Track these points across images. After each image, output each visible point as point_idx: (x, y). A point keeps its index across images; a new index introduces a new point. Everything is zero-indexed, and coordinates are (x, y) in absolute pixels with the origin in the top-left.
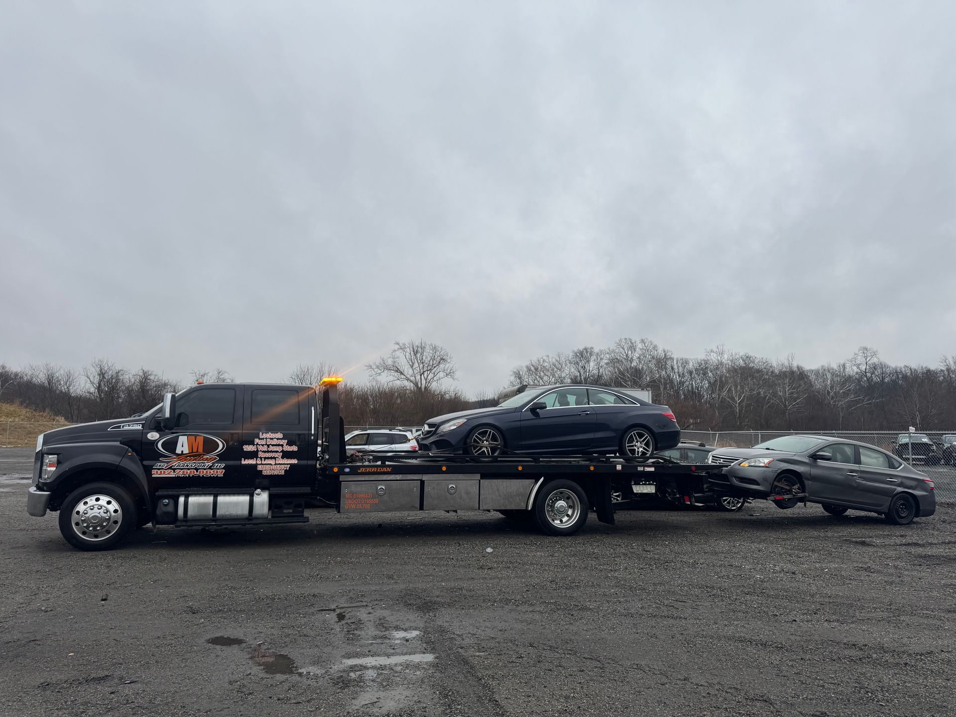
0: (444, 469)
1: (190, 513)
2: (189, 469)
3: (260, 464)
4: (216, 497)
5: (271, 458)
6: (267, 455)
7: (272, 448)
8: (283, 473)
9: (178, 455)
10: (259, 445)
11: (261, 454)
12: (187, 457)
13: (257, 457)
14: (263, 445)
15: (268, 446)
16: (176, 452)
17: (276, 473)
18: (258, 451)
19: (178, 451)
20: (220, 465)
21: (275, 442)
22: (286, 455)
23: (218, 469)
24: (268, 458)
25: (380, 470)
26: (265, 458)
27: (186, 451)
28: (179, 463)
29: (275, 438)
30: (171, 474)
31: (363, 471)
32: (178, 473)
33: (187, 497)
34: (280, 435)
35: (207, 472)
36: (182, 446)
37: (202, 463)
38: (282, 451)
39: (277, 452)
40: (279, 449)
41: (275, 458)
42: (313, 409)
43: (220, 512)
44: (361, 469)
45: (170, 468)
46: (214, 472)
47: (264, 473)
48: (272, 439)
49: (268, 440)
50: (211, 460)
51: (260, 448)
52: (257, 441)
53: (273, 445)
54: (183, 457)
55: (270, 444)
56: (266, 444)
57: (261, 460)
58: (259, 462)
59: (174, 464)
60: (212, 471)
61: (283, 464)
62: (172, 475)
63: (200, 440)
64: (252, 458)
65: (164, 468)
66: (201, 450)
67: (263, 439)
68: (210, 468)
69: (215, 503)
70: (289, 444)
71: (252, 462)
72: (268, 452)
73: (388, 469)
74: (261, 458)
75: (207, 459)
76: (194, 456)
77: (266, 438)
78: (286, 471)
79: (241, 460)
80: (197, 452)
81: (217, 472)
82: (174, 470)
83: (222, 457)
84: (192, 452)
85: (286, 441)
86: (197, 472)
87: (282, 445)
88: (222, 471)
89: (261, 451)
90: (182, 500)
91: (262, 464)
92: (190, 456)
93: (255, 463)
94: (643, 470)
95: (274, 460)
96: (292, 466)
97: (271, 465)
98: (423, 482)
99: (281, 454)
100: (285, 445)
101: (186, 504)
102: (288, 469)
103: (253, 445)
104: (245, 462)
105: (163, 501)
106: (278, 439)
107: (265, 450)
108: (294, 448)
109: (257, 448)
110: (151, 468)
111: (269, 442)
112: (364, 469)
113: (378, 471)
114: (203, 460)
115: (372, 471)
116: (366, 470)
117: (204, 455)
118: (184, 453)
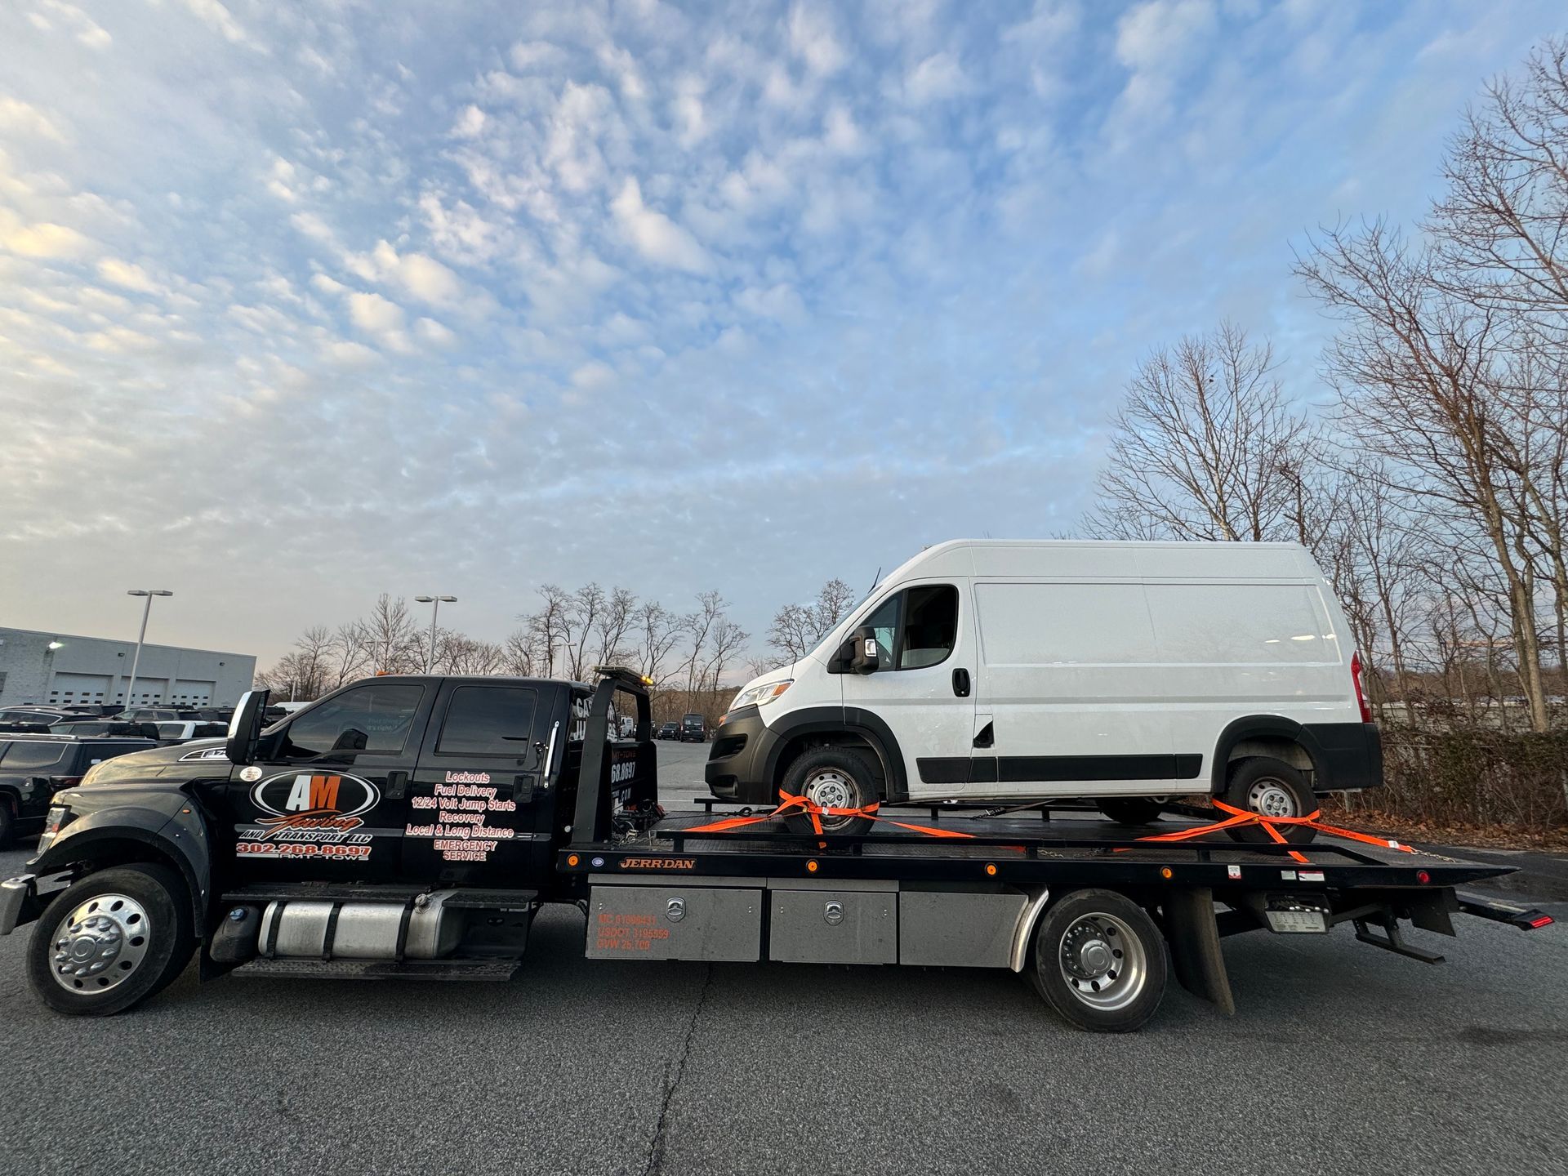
0: (812, 866)
1: (284, 941)
2: (304, 843)
3: (439, 838)
4: (338, 906)
5: (464, 825)
6: (457, 818)
7: (466, 805)
8: (483, 857)
9: (289, 813)
10: (443, 797)
11: (444, 817)
12: (305, 817)
13: (436, 823)
14: (449, 798)
15: (460, 802)
16: (287, 808)
17: (470, 857)
18: (438, 809)
19: (291, 806)
20: (363, 836)
21: (474, 791)
22: (494, 819)
23: (359, 845)
24: (458, 825)
25: (670, 864)
26: (452, 825)
27: (305, 805)
28: (289, 829)
29: (474, 784)
30: (271, 853)
31: (632, 866)
32: (283, 851)
33: (282, 904)
34: (484, 778)
35: (338, 850)
36: (300, 796)
37: (332, 831)
38: (486, 812)
39: (475, 812)
40: (480, 806)
41: (470, 825)
42: (557, 725)
43: (341, 943)
44: (629, 861)
45: (270, 840)
46: (351, 850)
47: (448, 857)
48: (468, 785)
49: (461, 787)
50: (352, 824)
51: (445, 804)
52: (439, 788)
53: (469, 798)
54: (298, 817)
55: (464, 796)
56: (456, 796)
57: (444, 829)
58: (439, 833)
59: (278, 833)
60: (347, 849)
61: (484, 840)
62: (274, 854)
63: (335, 782)
64: (426, 824)
65: (259, 839)
66: (332, 805)
67: (450, 785)
68: (344, 842)
69: (333, 920)
70: (500, 797)
71: (425, 832)
72: (458, 811)
73: (687, 862)
74: (444, 824)
75: (341, 824)
76: (318, 816)
77: (457, 784)
78: (489, 853)
79: (406, 828)
80: (325, 808)
81: (357, 851)
82: (277, 843)
83: (372, 820)
84: (316, 808)
85: (495, 790)
86: (319, 849)
87: (486, 800)
88: (367, 850)
89: (445, 809)
90: (270, 910)
91: (443, 838)
92: (311, 817)
93: (430, 834)
94: (1294, 878)
95: (467, 830)
96: (502, 843)
97: (463, 840)
98: (767, 895)
99: (483, 817)
100: (492, 799)
101: (276, 920)
102: (493, 850)
103: (432, 796)
104: (413, 832)
105: (232, 913)
106: (480, 786)
107: (454, 807)
108: (510, 806)
109: (438, 803)
110: (235, 838)
111: (463, 791)
112: (634, 861)
113: (666, 866)
114: (333, 825)
115: (653, 866)
116: (640, 864)
117: (337, 814)
118: (301, 809)
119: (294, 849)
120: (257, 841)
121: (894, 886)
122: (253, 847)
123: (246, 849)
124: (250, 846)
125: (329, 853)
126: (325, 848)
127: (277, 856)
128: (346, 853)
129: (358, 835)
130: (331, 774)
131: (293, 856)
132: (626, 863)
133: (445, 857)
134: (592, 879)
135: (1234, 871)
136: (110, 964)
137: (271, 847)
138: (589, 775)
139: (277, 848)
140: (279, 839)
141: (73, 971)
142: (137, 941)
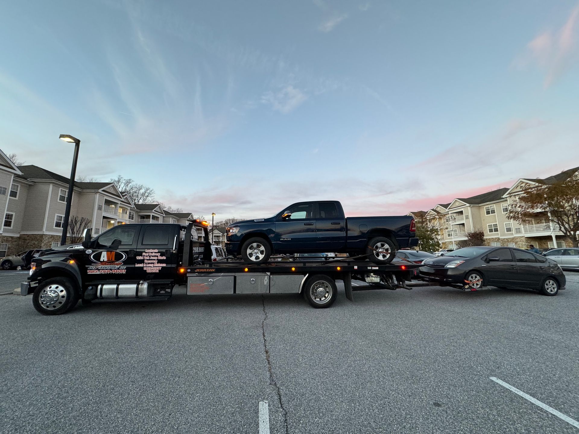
1: (104, 294)
2: (107, 270)
3: (145, 267)
4: (118, 285)
5: (152, 263)
6: (149, 261)
7: (152, 258)
8: (158, 271)
9: (101, 262)
10: (145, 256)
11: (146, 261)
12: (106, 263)
13: (144, 263)
14: (147, 256)
15: (150, 257)
16: (100, 260)
17: (154, 271)
18: (144, 259)
19: (102, 260)
20: (123, 267)
21: (154, 254)
22: (160, 261)
23: (122, 269)
24: (150, 263)
25: (208, 270)
26: (148, 263)
27: (106, 260)
28: (102, 266)
29: (154, 252)
31: (198, 271)
32: (101, 272)
33: (103, 285)
34: (156, 251)
35: (116, 271)
36: (104, 257)
37: (114, 266)
38: (158, 259)
39: (155, 260)
40: (156, 258)
41: (153, 263)
42: (176, 236)
43: (120, 294)
44: (197, 270)
45: (97, 269)
46: (120, 271)
47: (148, 271)
48: (152, 253)
50: (120, 264)
51: (146, 258)
52: (144, 254)
53: (152, 256)
54: (104, 263)
55: (151, 256)
56: (149, 256)
57: (146, 264)
58: (145, 265)
59: (99, 267)
60: (119, 271)
61: (157, 267)
62: (98, 273)
63: (114, 253)
64: (141, 263)
66: (113, 259)
67: (147, 253)
68: (118, 269)
69: (117, 288)
70: (161, 255)
72: (150, 260)
73: (213, 270)
74: (146, 263)
75: (117, 264)
76: (110, 262)
77: (149, 252)
78: (159, 270)
79: (135, 265)
80: (112, 260)
81: (122, 271)
83: (125, 263)
84: (109, 260)
85: (160, 254)
86: (111, 271)
87: (157, 256)
88: (125, 271)
90: (99, 287)
91: (146, 267)
92: (108, 263)
93: (142, 266)
94: (371, 269)
95: (153, 265)
96: (162, 267)
97: (152, 267)
98: (235, 277)
99: (157, 261)
100: (159, 256)
101: (101, 289)
102: (160, 269)
103: (142, 256)
104: (137, 265)
105: (89, 288)
106: (155, 253)
107: (148, 259)
108: (164, 258)
109: (144, 258)
110: (87, 269)
111: (150, 254)
112: (199, 270)
113: (207, 271)
114: (114, 264)
115: (204, 271)
116: (200, 270)
117: (115, 262)
118: (105, 261)
119: (104, 271)
120: (93, 270)
121: (269, 274)
122: (92, 271)
123: (90, 272)
124: (91, 271)
125: (114, 272)
126: (113, 271)
127: (99, 273)
128: (119, 272)
129: (122, 267)
130: (113, 251)
131: (104, 273)
132: (196, 270)
133: (147, 272)
134: (188, 275)
135: (356, 267)
136: (56, 302)
137: (97, 271)
138: (186, 249)
139: (99, 271)
140: (99, 269)
141: (46, 303)
142: (63, 297)
